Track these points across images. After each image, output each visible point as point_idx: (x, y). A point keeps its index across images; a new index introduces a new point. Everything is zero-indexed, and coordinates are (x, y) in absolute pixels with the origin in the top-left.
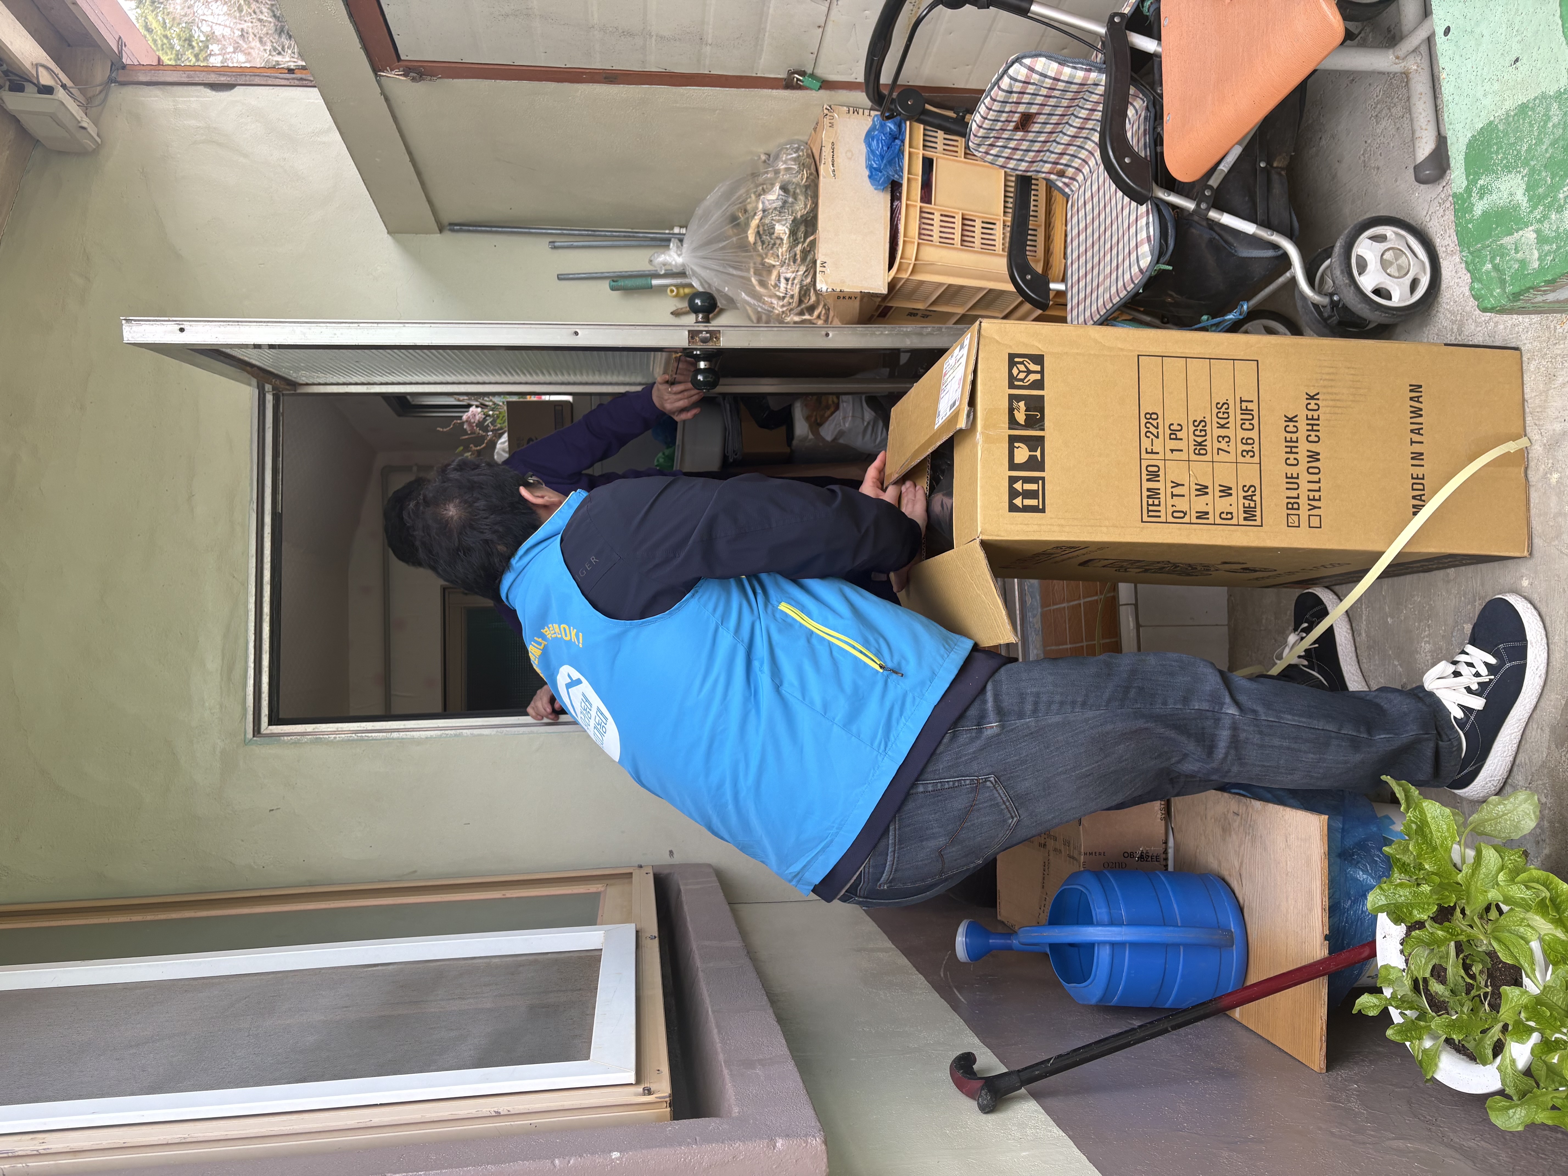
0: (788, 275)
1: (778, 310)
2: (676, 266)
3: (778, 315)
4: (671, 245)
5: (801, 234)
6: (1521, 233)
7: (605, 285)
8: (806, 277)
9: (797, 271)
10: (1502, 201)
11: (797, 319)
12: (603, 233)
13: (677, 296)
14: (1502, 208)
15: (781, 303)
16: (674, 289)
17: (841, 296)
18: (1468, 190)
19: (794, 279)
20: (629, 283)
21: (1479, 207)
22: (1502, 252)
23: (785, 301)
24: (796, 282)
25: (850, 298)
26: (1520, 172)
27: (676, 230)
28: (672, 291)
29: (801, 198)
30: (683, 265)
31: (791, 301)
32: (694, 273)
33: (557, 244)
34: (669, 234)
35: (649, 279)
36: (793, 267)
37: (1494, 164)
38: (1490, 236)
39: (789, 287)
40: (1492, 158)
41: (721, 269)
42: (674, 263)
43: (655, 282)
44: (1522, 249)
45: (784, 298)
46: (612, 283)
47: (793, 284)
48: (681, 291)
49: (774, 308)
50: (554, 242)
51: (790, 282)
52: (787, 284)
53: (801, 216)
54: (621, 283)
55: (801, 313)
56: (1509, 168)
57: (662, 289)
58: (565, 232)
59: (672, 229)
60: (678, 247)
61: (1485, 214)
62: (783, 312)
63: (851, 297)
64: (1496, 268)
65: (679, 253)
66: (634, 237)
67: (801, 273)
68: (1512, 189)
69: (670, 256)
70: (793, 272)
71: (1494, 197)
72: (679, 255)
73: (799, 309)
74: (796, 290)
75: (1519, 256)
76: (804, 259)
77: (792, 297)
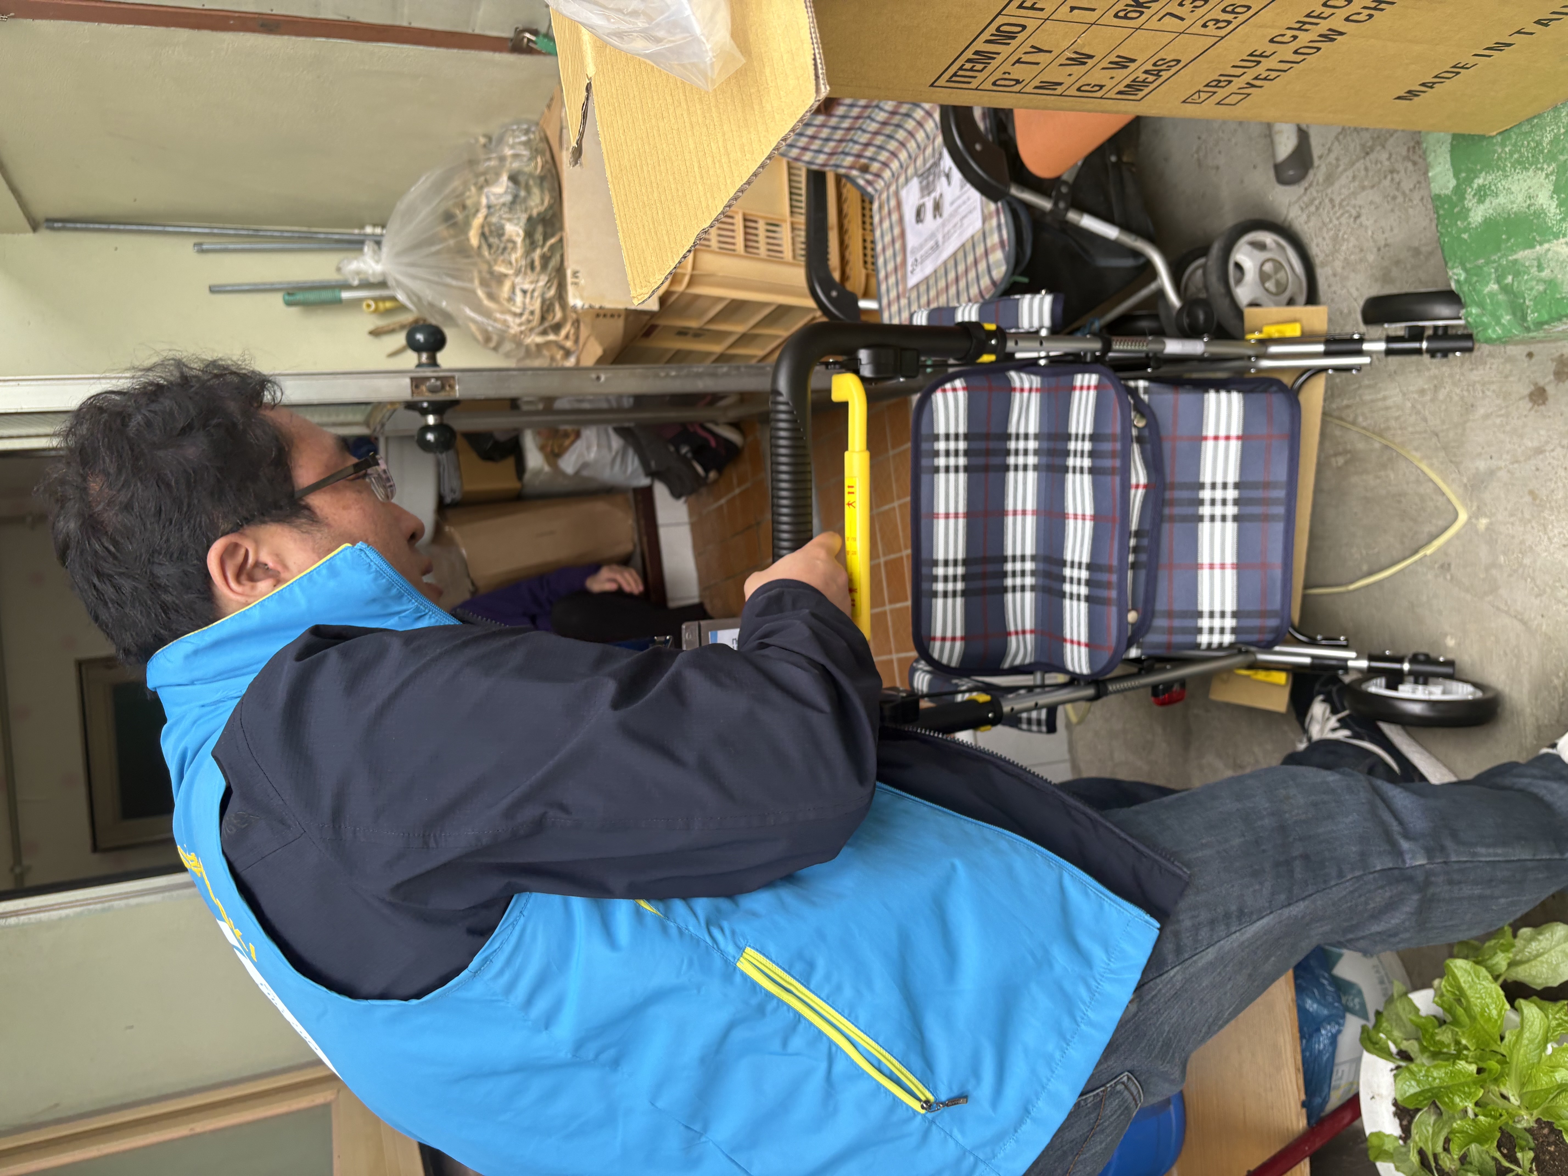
0: (527, 286)
1: (514, 329)
2: (374, 274)
3: (515, 336)
4: (366, 249)
5: (539, 236)
6: (1546, 246)
7: (278, 299)
8: (549, 288)
9: (537, 281)
10: (1515, 206)
11: (539, 340)
12: (269, 234)
13: (376, 311)
14: (1515, 213)
15: (518, 321)
16: (372, 303)
17: (602, 314)
18: (1459, 192)
19: (533, 291)
20: (312, 296)
21: (1478, 214)
22: (1517, 269)
23: (524, 318)
24: (536, 294)
25: (612, 316)
26: (1542, 169)
27: (369, 230)
28: (369, 306)
29: (536, 191)
30: (384, 274)
31: (531, 318)
32: (399, 284)
33: (205, 247)
34: (359, 235)
35: (337, 292)
36: (531, 276)
37: (1499, 158)
38: (1499, 249)
39: (528, 300)
40: (1495, 152)
41: (436, 279)
42: (370, 272)
43: (346, 295)
44: (1549, 266)
45: (521, 315)
46: (287, 298)
47: (532, 297)
48: (381, 306)
49: (508, 327)
50: (201, 244)
51: (528, 295)
52: (525, 297)
53: (539, 214)
54: (300, 297)
55: (544, 333)
56: (1522, 164)
57: (356, 303)
58: (216, 231)
59: (362, 227)
60: (374, 252)
61: (1488, 222)
62: (521, 332)
63: (613, 314)
64: (1506, 289)
65: (376, 258)
66: (311, 238)
67: (541, 283)
68: (1531, 191)
69: (365, 262)
70: (532, 282)
71: (1502, 199)
72: (377, 262)
73: (541, 328)
74: (537, 305)
75: (1545, 274)
76: (544, 266)
77: (532, 313)
